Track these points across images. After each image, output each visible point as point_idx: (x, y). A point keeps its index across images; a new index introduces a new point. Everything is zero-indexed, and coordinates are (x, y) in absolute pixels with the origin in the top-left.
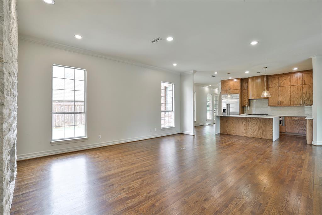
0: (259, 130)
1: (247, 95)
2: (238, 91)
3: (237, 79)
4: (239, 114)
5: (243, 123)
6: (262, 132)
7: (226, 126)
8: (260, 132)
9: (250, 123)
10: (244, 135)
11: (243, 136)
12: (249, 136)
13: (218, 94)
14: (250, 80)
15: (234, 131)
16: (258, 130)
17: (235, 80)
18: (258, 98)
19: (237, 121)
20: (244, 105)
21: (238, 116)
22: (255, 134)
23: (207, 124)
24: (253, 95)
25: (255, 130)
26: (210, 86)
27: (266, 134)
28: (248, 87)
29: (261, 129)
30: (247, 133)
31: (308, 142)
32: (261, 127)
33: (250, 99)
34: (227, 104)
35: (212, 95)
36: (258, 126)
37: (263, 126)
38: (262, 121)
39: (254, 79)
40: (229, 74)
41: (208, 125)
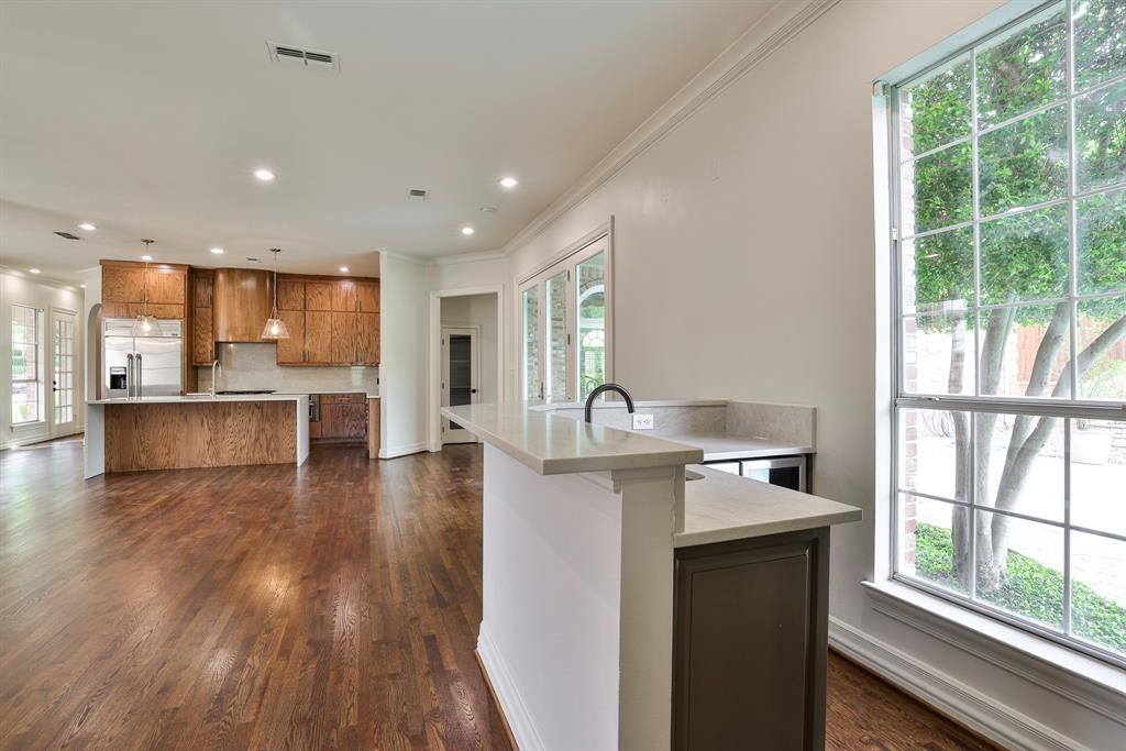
0: (256, 440)
1: (211, 328)
2: (180, 310)
3: (173, 266)
4: (182, 394)
5: (202, 422)
6: (265, 446)
7: (135, 441)
8: (261, 446)
9: (229, 421)
10: (210, 462)
11: (206, 466)
12: (227, 465)
13: (73, 314)
14: (221, 277)
15: (168, 454)
16: (253, 438)
17: (165, 270)
18: (246, 339)
19: (182, 418)
20: (199, 360)
21: (178, 399)
22: (244, 455)
23: (13, 445)
24: (231, 330)
25: (243, 442)
26: (35, 271)
27: (277, 450)
28: (213, 300)
29: (262, 437)
30: (217, 454)
31: (372, 456)
32: (263, 430)
33: (221, 340)
34: (130, 357)
35: (41, 316)
36: (253, 428)
37: (267, 426)
38: (265, 410)
39: (236, 276)
40: (147, 241)
41: (17, 451)
